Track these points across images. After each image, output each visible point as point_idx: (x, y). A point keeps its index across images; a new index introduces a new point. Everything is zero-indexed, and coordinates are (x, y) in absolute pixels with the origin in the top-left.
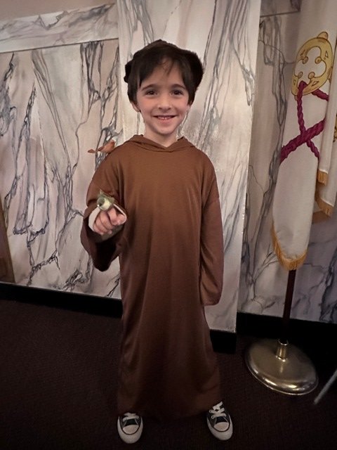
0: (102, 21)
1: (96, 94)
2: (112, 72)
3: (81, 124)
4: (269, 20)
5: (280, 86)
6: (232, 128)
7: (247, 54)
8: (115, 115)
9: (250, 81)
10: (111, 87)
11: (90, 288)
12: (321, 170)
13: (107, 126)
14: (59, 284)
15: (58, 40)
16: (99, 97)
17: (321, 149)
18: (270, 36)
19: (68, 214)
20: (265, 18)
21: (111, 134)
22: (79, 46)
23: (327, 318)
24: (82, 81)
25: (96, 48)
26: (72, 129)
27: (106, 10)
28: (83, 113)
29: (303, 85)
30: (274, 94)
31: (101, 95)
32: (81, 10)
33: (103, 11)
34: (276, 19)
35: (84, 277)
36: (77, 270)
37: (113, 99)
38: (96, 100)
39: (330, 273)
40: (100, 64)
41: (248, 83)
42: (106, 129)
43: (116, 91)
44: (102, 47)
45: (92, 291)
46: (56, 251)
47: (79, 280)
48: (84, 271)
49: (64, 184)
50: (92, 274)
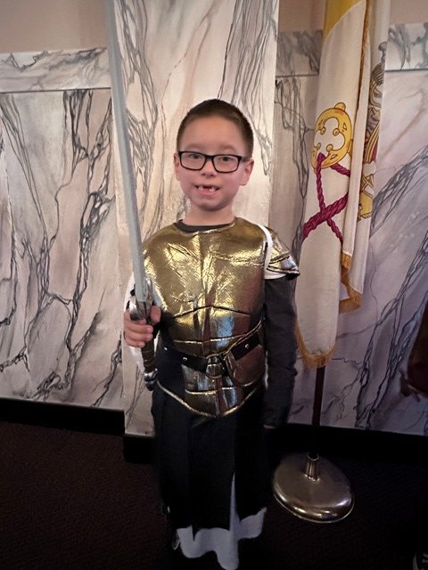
0: (92, 67)
1: (82, 151)
2: (103, 126)
3: (62, 187)
4: (287, 81)
5: (301, 155)
6: (247, 199)
7: (262, 118)
8: (107, 177)
9: (266, 148)
10: (102, 143)
11: (71, 396)
12: (344, 252)
13: (96, 190)
14: (28, 391)
15: (34, 85)
16: (87, 155)
17: (343, 230)
18: (289, 99)
19: (42, 298)
20: (282, 79)
21: (101, 200)
22: (62, 93)
23: (363, 424)
24: (64, 134)
25: (83, 97)
26: (51, 192)
27: (96, 55)
28: (65, 173)
29: (321, 158)
30: (296, 162)
31: (89, 153)
32: (65, 51)
33: (92, 55)
34: (294, 81)
35: (63, 381)
36: (53, 373)
37: (104, 158)
38: (82, 159)
39: (365, 370)
40: (87, 116)
41: (264, 151)
42: (95, 194)
43: (108, 149)
44: (91, 96)
45: (73, 399)
46: (25, 347)
47: (56, 386)
48: (62, 373)
49: (38, 259)
50: (74, 377)
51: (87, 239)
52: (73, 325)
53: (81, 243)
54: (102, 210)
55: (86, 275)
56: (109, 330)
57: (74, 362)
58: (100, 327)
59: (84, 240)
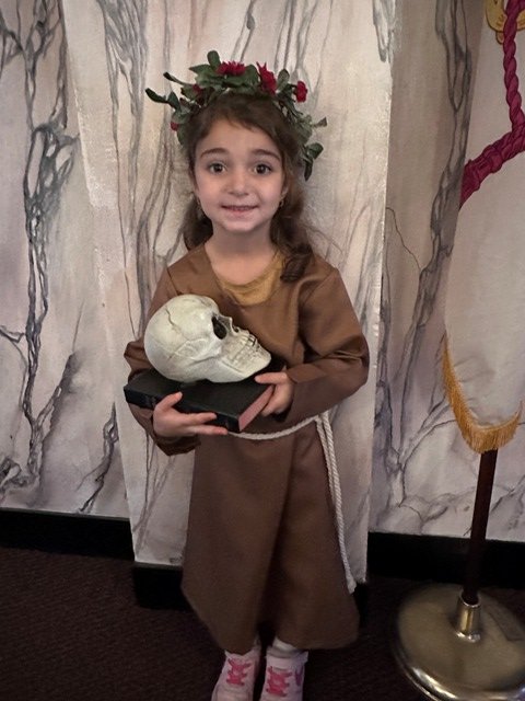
1: (9, 40)
5: (454, 17)
8: (63, 92)
10: (47, 21)
11: (42, 493)
13: (45, 121)
16: (19, 48)
30: (441, 34)
31: (23, 44)
35: (25, 473)
36: (7, 459)
37: (53, 53)
38: (12, 57)
42: (44, 129)
43: (59, 29)
45: (45, 503)
47: (14, 481)
48: (22, 459)
50: (42, 466)
51: (38, 218)
52: (32, 378)
53: (29, 226)
54: (59, 162)
55: (44, 288)
56: (94, 385)
57: (41, 441)
58: (78, 380)
59: (34, 222)
